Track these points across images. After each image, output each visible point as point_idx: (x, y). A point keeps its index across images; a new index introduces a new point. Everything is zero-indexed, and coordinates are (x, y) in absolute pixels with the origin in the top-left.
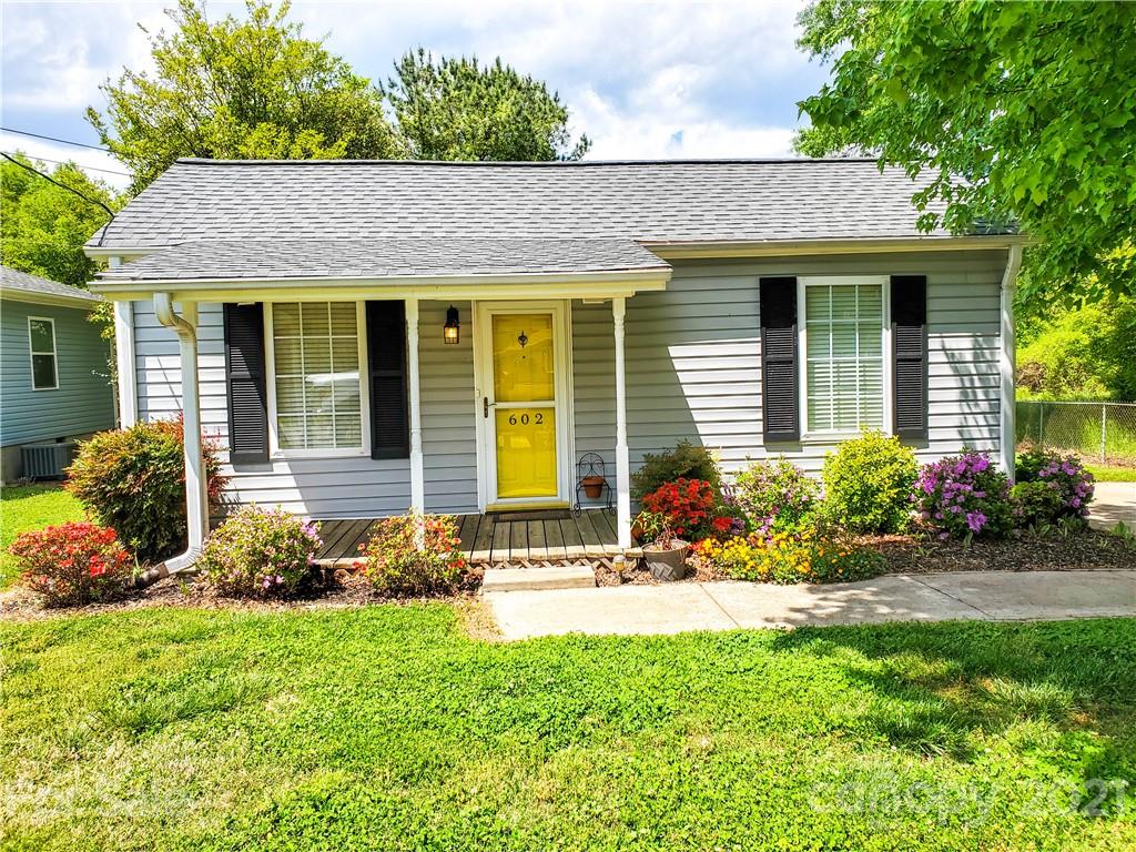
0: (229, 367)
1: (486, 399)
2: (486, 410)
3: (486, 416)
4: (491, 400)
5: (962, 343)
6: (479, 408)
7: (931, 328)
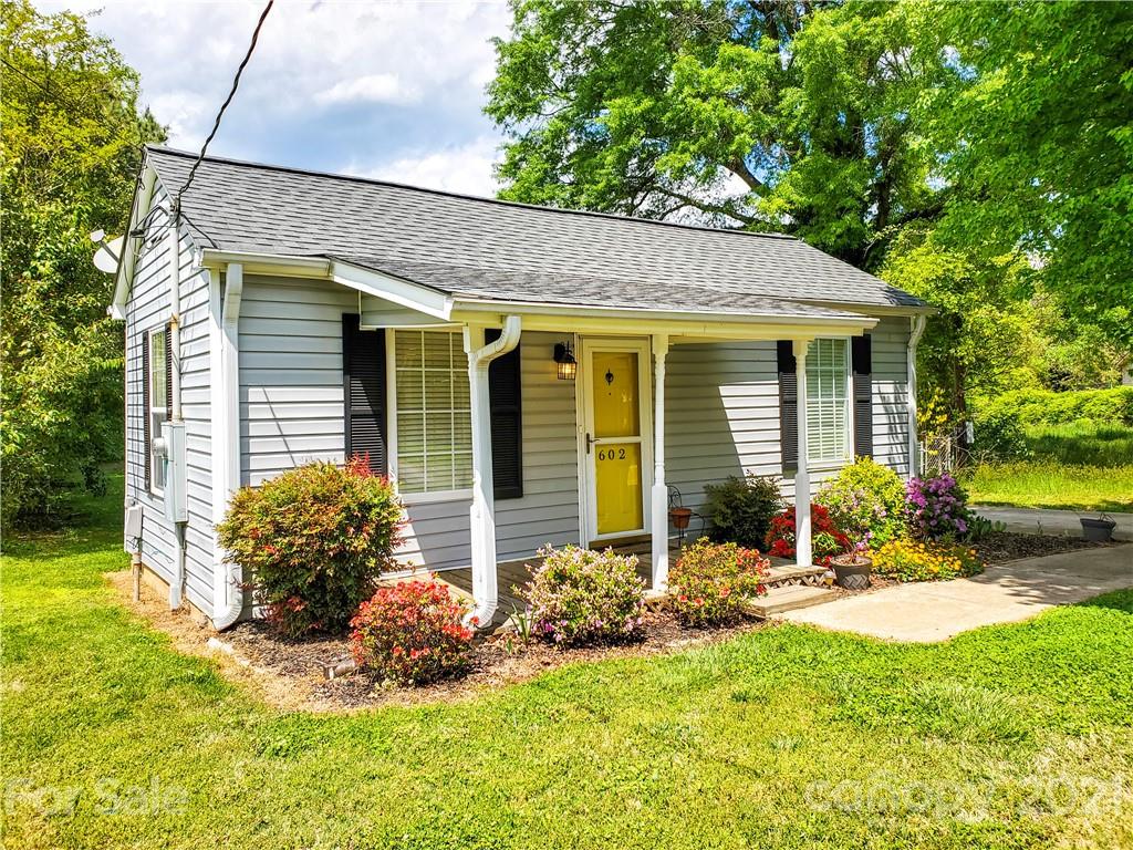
0: (348, 402)
1: (588, 435)
2: (588, 445)
3: (588, 452)
4: (592, 437)
5: (888, 388)
6: (581, 444)
7: (874, 376)
